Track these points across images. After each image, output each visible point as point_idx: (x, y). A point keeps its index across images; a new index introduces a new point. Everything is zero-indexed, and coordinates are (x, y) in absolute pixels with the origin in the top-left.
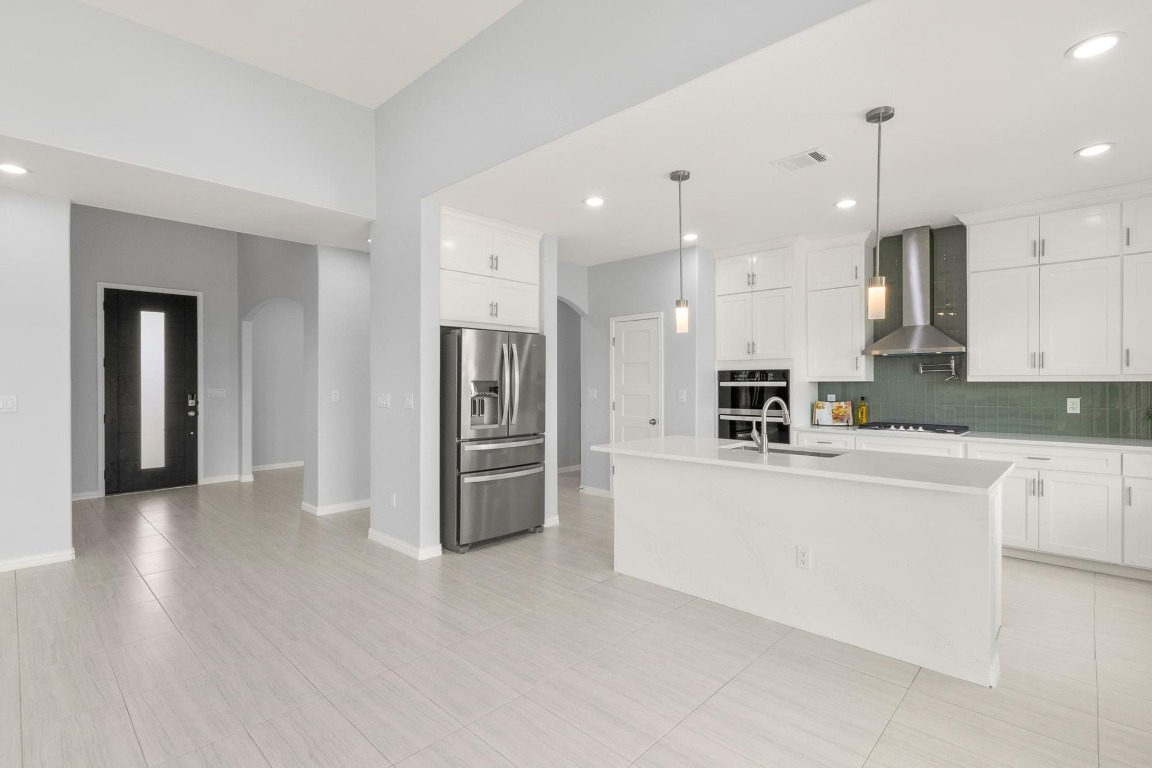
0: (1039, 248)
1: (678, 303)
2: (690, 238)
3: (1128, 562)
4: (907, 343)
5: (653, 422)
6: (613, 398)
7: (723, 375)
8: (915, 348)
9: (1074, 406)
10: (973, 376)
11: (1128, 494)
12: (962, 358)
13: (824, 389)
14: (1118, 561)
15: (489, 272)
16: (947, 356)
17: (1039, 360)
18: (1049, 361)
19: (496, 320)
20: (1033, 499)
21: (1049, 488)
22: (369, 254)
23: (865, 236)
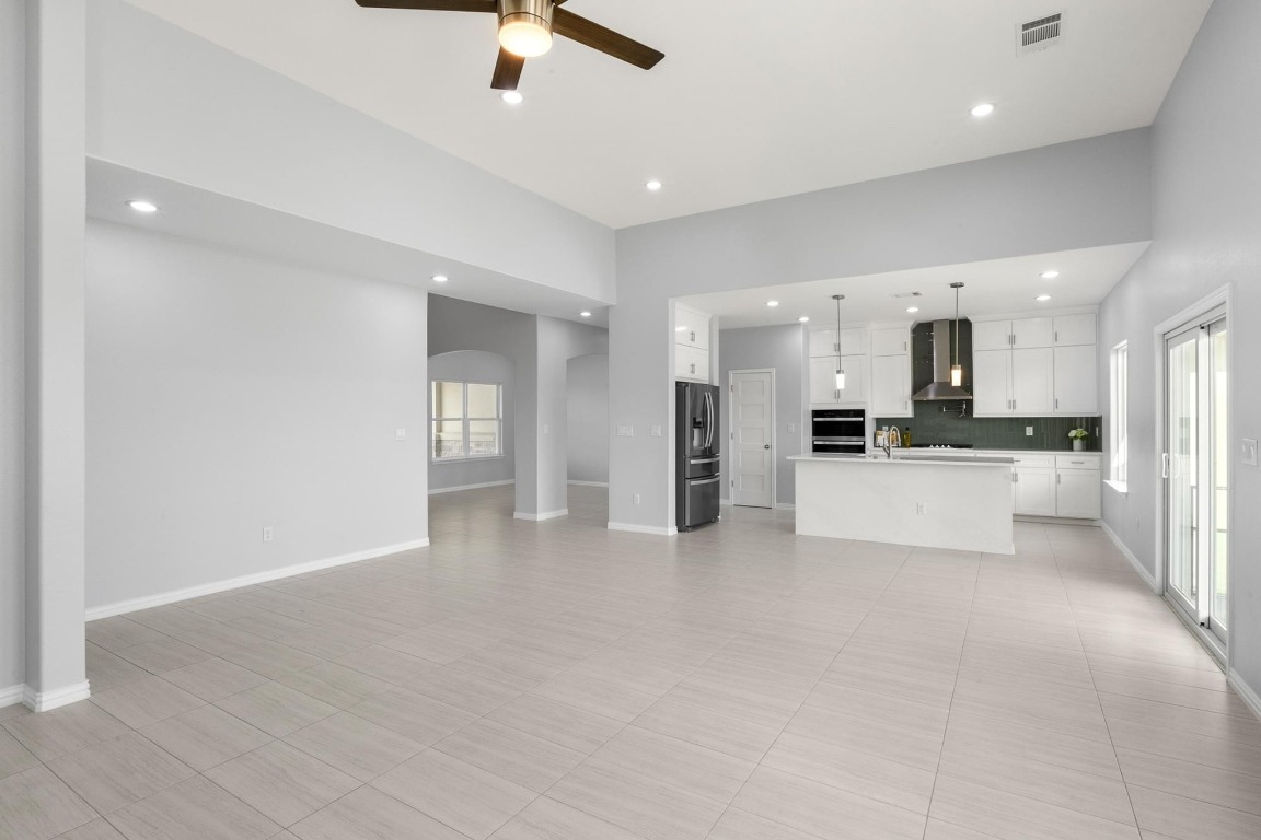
0: (1012, 339)
1: (838, 372)
2: (804, 319)
3: (1060, 515)
4: (927, 394)
5: (767, 447)
6: (731, 431)
7: (816, 413)
8: (931, 397)
9: (1029, 431)
10: (977, 413)
11: (1058, 476)
12: (970, 403)
13: (881, 423)
14: (1053, 514)
15: (690, 343)
16: (960, 402)
17: (1012, 405)
18: (1018, 404)
19: (693, 376)
20: (1013, 484)
21: (1020, 477)
22: (607, 330)
23: (911, 323)
